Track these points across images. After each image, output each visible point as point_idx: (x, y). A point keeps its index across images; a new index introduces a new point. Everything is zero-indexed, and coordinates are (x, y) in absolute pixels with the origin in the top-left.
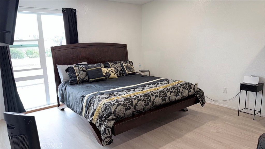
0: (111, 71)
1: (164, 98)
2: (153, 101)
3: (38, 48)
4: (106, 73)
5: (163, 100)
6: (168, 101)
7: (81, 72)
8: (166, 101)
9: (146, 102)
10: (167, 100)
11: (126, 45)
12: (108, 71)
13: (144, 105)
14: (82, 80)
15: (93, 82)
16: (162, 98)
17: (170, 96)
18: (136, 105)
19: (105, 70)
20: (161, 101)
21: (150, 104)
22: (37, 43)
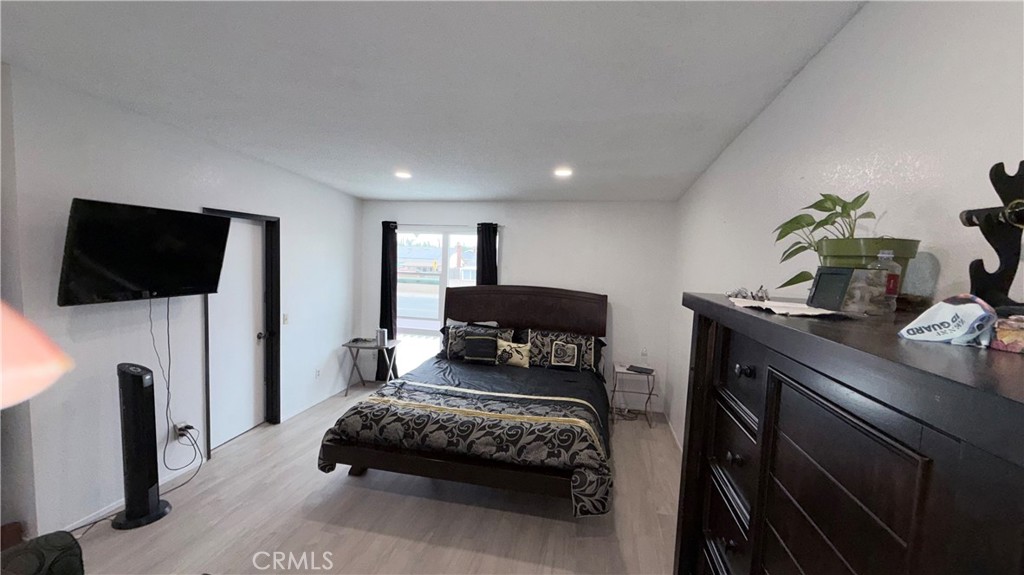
0: (517, 351)
1: (458, 440)
2: (426, 436)
3: (438, 287)
4: (504, 351)
5: (450, 443)
6: (465, 451)
7: (458, 339)
8: (460, 447)
9: (410, 431)
10: (462, 447)
11: (606, 296)
12: (508, 349)
13: (401, 434)
14: (455, 353)
15: (469, 363)
16: (453, 437)
17: (477, 441)
18: (384, 427)
19: (504, 345)
20: (446, 442)
21: (418, 437)
22: (437, 279)
